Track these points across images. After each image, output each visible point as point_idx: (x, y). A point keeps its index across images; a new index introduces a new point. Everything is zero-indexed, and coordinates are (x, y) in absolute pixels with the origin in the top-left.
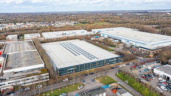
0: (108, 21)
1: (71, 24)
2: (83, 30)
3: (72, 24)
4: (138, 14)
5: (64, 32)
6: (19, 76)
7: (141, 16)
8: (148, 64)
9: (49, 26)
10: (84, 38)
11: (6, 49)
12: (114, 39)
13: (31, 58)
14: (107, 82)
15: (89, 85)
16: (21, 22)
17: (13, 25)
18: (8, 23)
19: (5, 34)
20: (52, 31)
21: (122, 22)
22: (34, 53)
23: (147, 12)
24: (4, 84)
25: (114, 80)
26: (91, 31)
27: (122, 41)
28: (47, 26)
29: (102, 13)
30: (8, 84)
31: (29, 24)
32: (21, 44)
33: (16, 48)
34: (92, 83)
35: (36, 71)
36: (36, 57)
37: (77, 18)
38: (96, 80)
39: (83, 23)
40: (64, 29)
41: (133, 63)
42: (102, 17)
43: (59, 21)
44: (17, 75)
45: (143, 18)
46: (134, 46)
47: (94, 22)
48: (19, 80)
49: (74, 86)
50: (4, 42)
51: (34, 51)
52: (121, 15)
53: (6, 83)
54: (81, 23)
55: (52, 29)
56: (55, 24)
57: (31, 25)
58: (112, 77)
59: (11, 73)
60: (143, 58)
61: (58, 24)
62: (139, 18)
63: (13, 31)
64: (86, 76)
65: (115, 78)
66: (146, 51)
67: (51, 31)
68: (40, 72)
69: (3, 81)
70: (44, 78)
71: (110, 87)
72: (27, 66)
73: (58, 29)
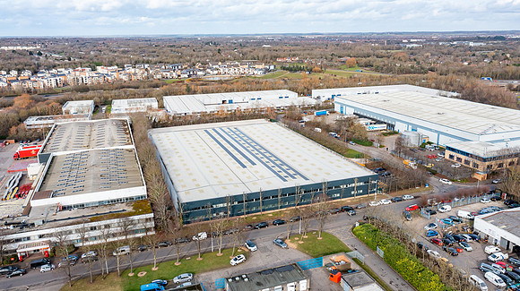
0: (368, 65)
1: (256, 72)
2: (285, 92)
3: (258, 71)
4: (471, 44)
5: (227, 96)
6: (69, 218)
7: (481, 49)
8: (461, 203)
9: (189, 76)
10: (283, 116)
11: (51, 141)
12: (373, 119)
13: (114, 170)
14: (320, 249)
15: (264, 255)
16: (111, 65)
17: (88, 72)
18: (74, 66)
19: (61, 97)
20: (195, 93)
21: (412, 67)
22: (127, 155)
23: (502, 38)
24: (28, 238)
25: (342, 244)
26: (310, 94)
27: (396, 129)
28: (182, 76)
29: (356, 39)
30: (37, 237)
31: (133, 70)
32: (96, 128)
33: (80, 138)
34: (276, 249)
35: (119, 207)
36: (127, 167)
37: (274, 53)
38: (288, 241)
39: (290, 70)
40: (229, 87)
41: (415, 197)
42: (353, 53)
43: (220, 63)
44: (66, 214)
45: (486, 56)
46: (430, 143)
47: (326, 67)
48: (70, 228)
49: (219, 254)
50: (51, 121)
51: (127, 150)
52: (415, 45)
53: (34, 234)
54: (284, 69)
55: (193, 87)
56: (208, 70)
57: (139, 73)
58: (338, 236)
59: (51, 207)
60: (450, 183)
61: (216, 72)
62: (474, 55)
63: (82, 90)
64: (261, 227)
65: (346, 239)
66: (467, 162)
67: (189, 91)
68: (130, 209)
69: (25, 229)
70: (139, 226)
71: (326, 266)
72: (100, 190)
73: (210, 87)
